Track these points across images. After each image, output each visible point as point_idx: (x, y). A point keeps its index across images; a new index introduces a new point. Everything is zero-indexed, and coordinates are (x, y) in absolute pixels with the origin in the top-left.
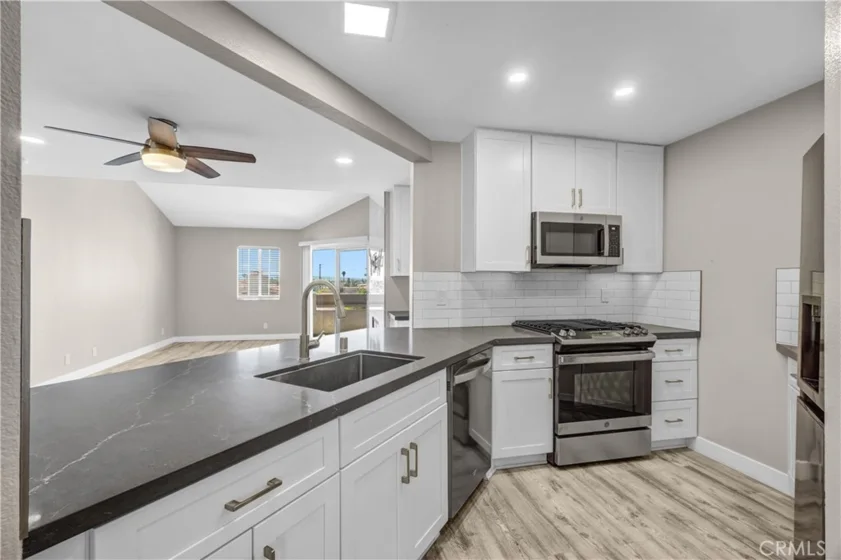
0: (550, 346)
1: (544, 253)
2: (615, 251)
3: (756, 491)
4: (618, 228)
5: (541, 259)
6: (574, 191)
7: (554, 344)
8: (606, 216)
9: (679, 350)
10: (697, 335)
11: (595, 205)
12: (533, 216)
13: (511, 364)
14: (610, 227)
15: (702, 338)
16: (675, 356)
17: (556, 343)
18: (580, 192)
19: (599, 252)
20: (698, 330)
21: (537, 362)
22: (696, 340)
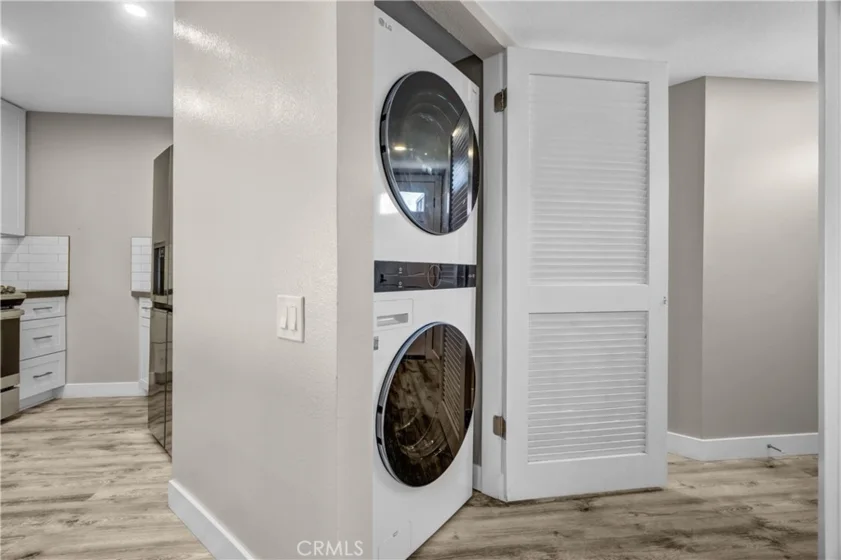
3: (117, 402)
9: (48, 308)
10: (65, 293)
15: (70, 296)
16: (45, 314)
20: (66, 289)
22: (63, 298)
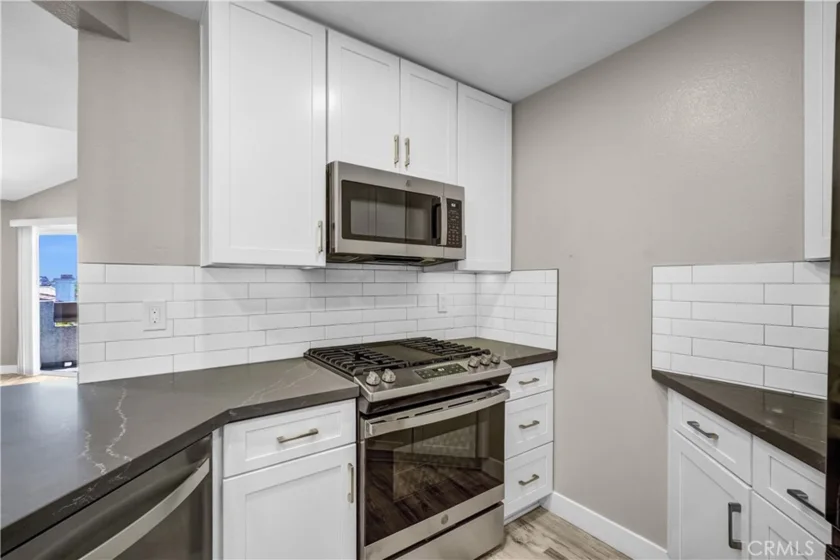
0: (352, 403)
1: (347, 234)
2: (456, 240)
4: (459, 204)
5: (341, 245)
6: (397, 140)
7: (357, 399)
8: (443, 185)
9: (534, 380)
10: (552, 356)
11: (429, 167)
12: (329, 169)
13: (271, 452)
14: (449, 201)
15: (559, 359)
16: (531, 389)
17: (360, 397)
18: (407, 143)
19: (434, 238)
20: (555, 349)
21: (324, 439)
22: (550, 363)
